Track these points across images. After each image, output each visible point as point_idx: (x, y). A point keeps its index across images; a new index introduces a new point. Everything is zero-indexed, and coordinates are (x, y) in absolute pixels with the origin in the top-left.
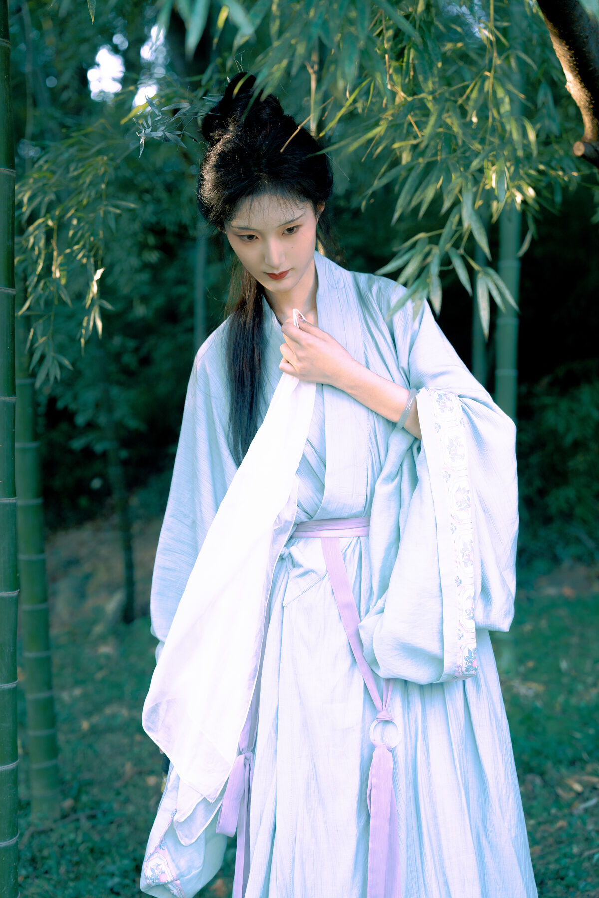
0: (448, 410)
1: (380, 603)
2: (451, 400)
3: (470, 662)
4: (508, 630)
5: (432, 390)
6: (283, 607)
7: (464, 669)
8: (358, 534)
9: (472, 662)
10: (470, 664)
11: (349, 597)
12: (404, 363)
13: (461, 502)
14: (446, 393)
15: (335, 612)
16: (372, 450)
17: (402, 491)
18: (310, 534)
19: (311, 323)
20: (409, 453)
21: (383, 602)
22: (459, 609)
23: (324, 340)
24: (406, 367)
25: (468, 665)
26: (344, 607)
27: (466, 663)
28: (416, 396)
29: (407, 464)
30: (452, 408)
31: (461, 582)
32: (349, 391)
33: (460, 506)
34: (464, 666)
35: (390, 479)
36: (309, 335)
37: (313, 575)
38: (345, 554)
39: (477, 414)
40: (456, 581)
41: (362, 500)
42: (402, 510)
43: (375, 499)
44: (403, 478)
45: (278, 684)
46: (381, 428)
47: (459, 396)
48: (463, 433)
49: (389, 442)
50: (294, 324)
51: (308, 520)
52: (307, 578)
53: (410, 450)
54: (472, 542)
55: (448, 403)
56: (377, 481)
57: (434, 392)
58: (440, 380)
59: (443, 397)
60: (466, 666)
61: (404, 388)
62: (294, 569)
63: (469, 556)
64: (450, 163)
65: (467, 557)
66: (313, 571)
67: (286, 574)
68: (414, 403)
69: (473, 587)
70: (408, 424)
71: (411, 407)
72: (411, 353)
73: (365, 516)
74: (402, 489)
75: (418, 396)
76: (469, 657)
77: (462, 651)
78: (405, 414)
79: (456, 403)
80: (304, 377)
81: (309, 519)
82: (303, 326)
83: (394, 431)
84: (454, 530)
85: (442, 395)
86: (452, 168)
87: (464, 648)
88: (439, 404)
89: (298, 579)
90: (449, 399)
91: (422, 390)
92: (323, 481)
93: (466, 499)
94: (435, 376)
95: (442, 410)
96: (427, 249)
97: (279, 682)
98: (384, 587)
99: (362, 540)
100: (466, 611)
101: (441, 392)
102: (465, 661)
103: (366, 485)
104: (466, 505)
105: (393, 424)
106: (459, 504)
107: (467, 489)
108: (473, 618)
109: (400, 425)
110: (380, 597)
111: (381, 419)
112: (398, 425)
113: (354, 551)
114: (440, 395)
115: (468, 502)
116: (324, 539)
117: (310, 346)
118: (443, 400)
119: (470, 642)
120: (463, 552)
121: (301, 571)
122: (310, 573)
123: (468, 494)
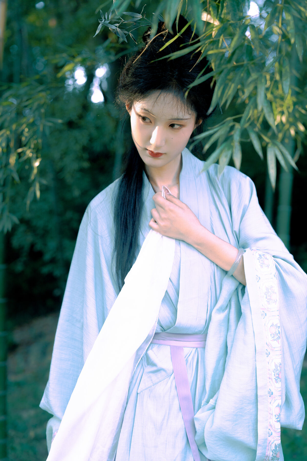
0: (266, 266)
1: (212, 402)
2: (268, 259)
3: (275, 454)
4: (301, 429)
5: (254, 250)
6: (138, 394)
7: (270, 459)
8: (197, 346)
9: (276, 454)
10: (275, 455)
11: (187, 392)
12: (236, 228)
13: (273, 334)
14: (265, 254)
15: (176, 403)
16: (211, 287)
17: (230, 319)
18: (161, 342)
19: (175, 196)
20: (236, 293)
21: (214, 402)
22: (270, 414)
23: (182, 208)
24: (237, 232)
25: (274, 456)
26: (182, 399)
27: (273, 454)
28: (243, 255)
29: (234, 300)
30: (268, 265)
31: (272, 394)
32: (196, 246)
33: (273, 337)
34: (271, 456)
35: (222, 310)
36: (172, 204)
37: (163, 373)
38: (187, 360)
39: (285, 271)
40: (269, 392)
41: (203, 323)
42: (229, 333)
43: (211, 323)
44: (231, 310)
45: (130, 453)
46: (218, 274)
47: (273, 256)
48: (275, 283)
49: (223, 283)
50: (163, 195)
51: (161, 332)
52: (159, 375)
53: (236, 291)
54: (281, 364)
55: (266, 262)
56: (213, 310)
57: (256, 252)
58: (260, 244)
59: (262, 256)
60: (272, 456)
61: (235, 247)
62: (148, 366)
63: (279, 375)
64: (250, 67)
65: (277, 375)
66: (164, 370)
67: (142, 370)
68: (242, 259)
69: (281, 398)
70: (236, 273)
71: (239, 261)
72: (242, 222)
73: (202, 334)
74: (230, 318)
75: (245, 255)
76: (275, 450)
77: (271, 446)
78: (234, 266)
79: (271, 262)
80: (165, 233)
81: (162, 330)
82: (169, 197)
83: (226, 276)
84: (268, 354)
85: (262, 255)
86: (251, 70)
87: (272, 444)
88: (259, 262)
89: (151, 374)
90: (266, 258)
91: (248, 250)
92: (176, 307)
93: (277, 332)
94: (257, 240)
95: (262, 266)
96: (231, 124)
97: (130, 450)
98: (215, 390)
99: (199, 351)
100: (275, 415)
101: (261, 253)
102: (271, 453)
103: (206, 312)
104: (277, 337)
105: (226, 272)
106: (273, 335)
107: (279, 325)
108: (279, 421)
109: (230, 273)
110: (211, 397)
111: (219, 269)
112: (229, 273)
113: (193, 358)
114: (260, 255)
115: (279, 335)
116: (172, 348)
117: (171, 211)
118: (262, 259)
119: (276, 440)
120: (275, 371)
121: (154, 368)
122: (161, 371)
123: (279, 329)
